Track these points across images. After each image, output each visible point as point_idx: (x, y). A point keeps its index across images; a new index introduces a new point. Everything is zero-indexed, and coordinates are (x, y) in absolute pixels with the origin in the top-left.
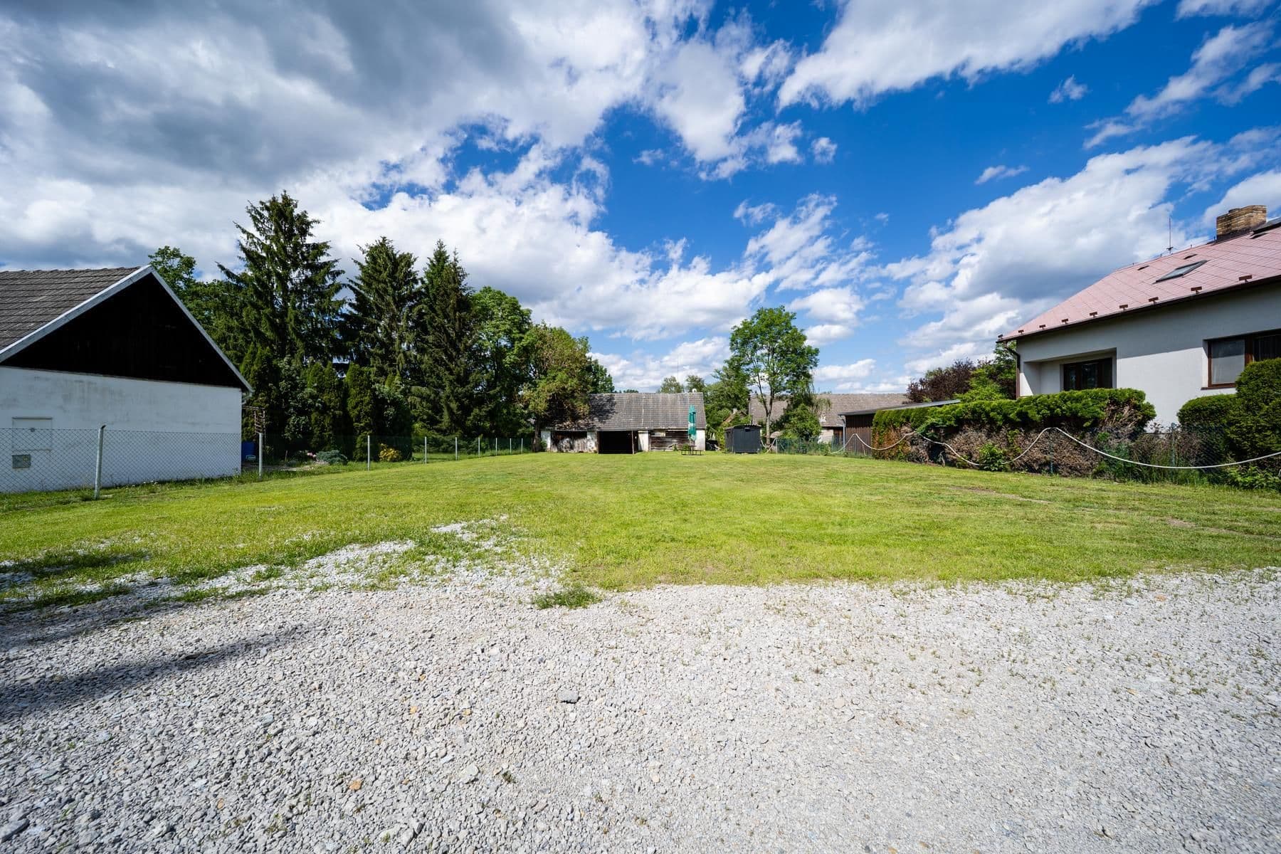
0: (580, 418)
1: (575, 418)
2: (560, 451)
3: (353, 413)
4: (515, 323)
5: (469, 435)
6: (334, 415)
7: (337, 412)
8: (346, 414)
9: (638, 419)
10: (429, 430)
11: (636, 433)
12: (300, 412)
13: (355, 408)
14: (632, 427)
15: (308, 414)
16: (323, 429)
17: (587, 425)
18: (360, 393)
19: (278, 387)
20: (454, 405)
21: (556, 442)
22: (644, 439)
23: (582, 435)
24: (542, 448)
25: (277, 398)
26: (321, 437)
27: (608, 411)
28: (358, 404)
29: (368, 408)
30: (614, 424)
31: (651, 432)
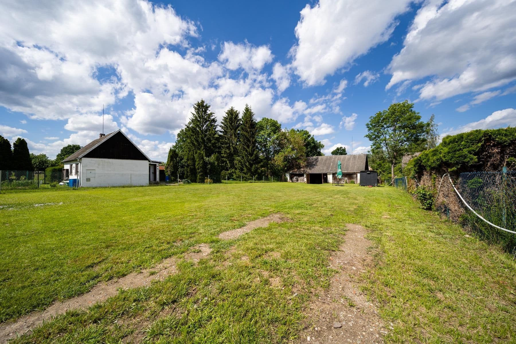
0: (301, 168)
1: (299, 168)
2: (293, 182)
3: (197, 167)
4: (272, 130)
5: (253, 174)
6: (191, 168)
7: (192, 167)
8: (195, 168)
9: (328, 168)
10: (241, 173)
11: (326, 175)
12: (182, 167)
13: (197, 165)
14: (324, 172)
15: (184, 168)
16: (187, 173)
17: (304, 171)
18: (199, 160)
19: (176, 160)
20: (247, 164)
21: (291, 178)
22: (330, 178)
23: (302, 175)
24: (286, 180)
25: (176, 163)
26: (187, 175)
27: (314, 165)
28: (198, 164)
29: (201, 165)
30: (316, 170)
31: (334, 174)
